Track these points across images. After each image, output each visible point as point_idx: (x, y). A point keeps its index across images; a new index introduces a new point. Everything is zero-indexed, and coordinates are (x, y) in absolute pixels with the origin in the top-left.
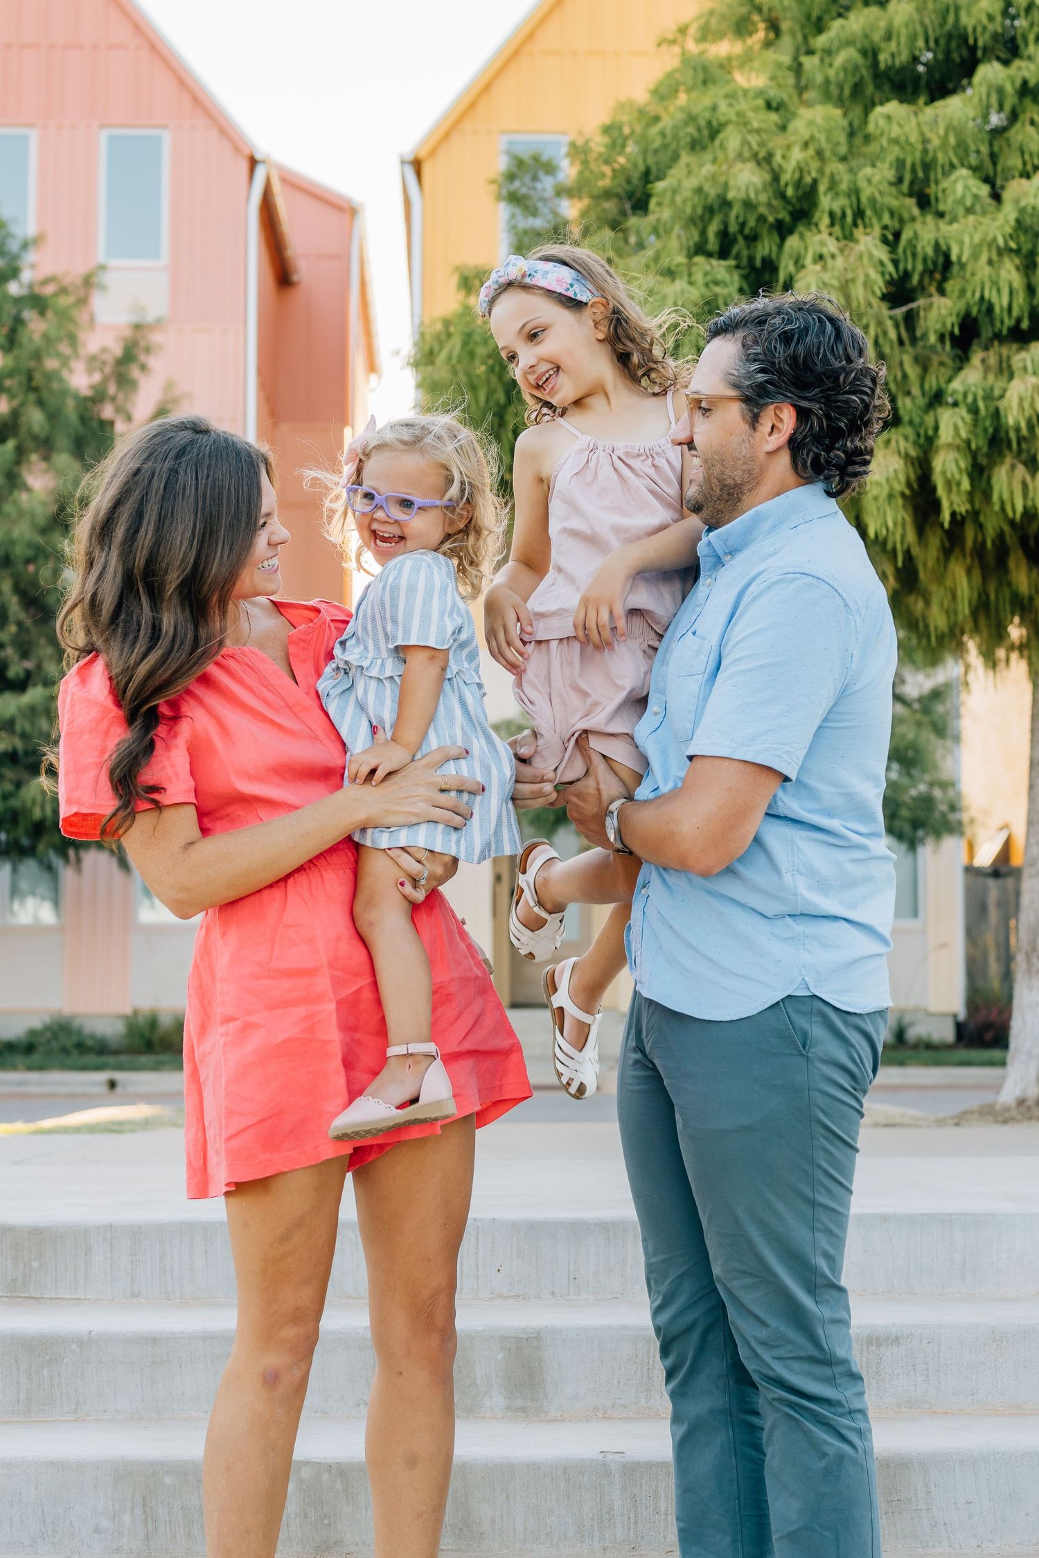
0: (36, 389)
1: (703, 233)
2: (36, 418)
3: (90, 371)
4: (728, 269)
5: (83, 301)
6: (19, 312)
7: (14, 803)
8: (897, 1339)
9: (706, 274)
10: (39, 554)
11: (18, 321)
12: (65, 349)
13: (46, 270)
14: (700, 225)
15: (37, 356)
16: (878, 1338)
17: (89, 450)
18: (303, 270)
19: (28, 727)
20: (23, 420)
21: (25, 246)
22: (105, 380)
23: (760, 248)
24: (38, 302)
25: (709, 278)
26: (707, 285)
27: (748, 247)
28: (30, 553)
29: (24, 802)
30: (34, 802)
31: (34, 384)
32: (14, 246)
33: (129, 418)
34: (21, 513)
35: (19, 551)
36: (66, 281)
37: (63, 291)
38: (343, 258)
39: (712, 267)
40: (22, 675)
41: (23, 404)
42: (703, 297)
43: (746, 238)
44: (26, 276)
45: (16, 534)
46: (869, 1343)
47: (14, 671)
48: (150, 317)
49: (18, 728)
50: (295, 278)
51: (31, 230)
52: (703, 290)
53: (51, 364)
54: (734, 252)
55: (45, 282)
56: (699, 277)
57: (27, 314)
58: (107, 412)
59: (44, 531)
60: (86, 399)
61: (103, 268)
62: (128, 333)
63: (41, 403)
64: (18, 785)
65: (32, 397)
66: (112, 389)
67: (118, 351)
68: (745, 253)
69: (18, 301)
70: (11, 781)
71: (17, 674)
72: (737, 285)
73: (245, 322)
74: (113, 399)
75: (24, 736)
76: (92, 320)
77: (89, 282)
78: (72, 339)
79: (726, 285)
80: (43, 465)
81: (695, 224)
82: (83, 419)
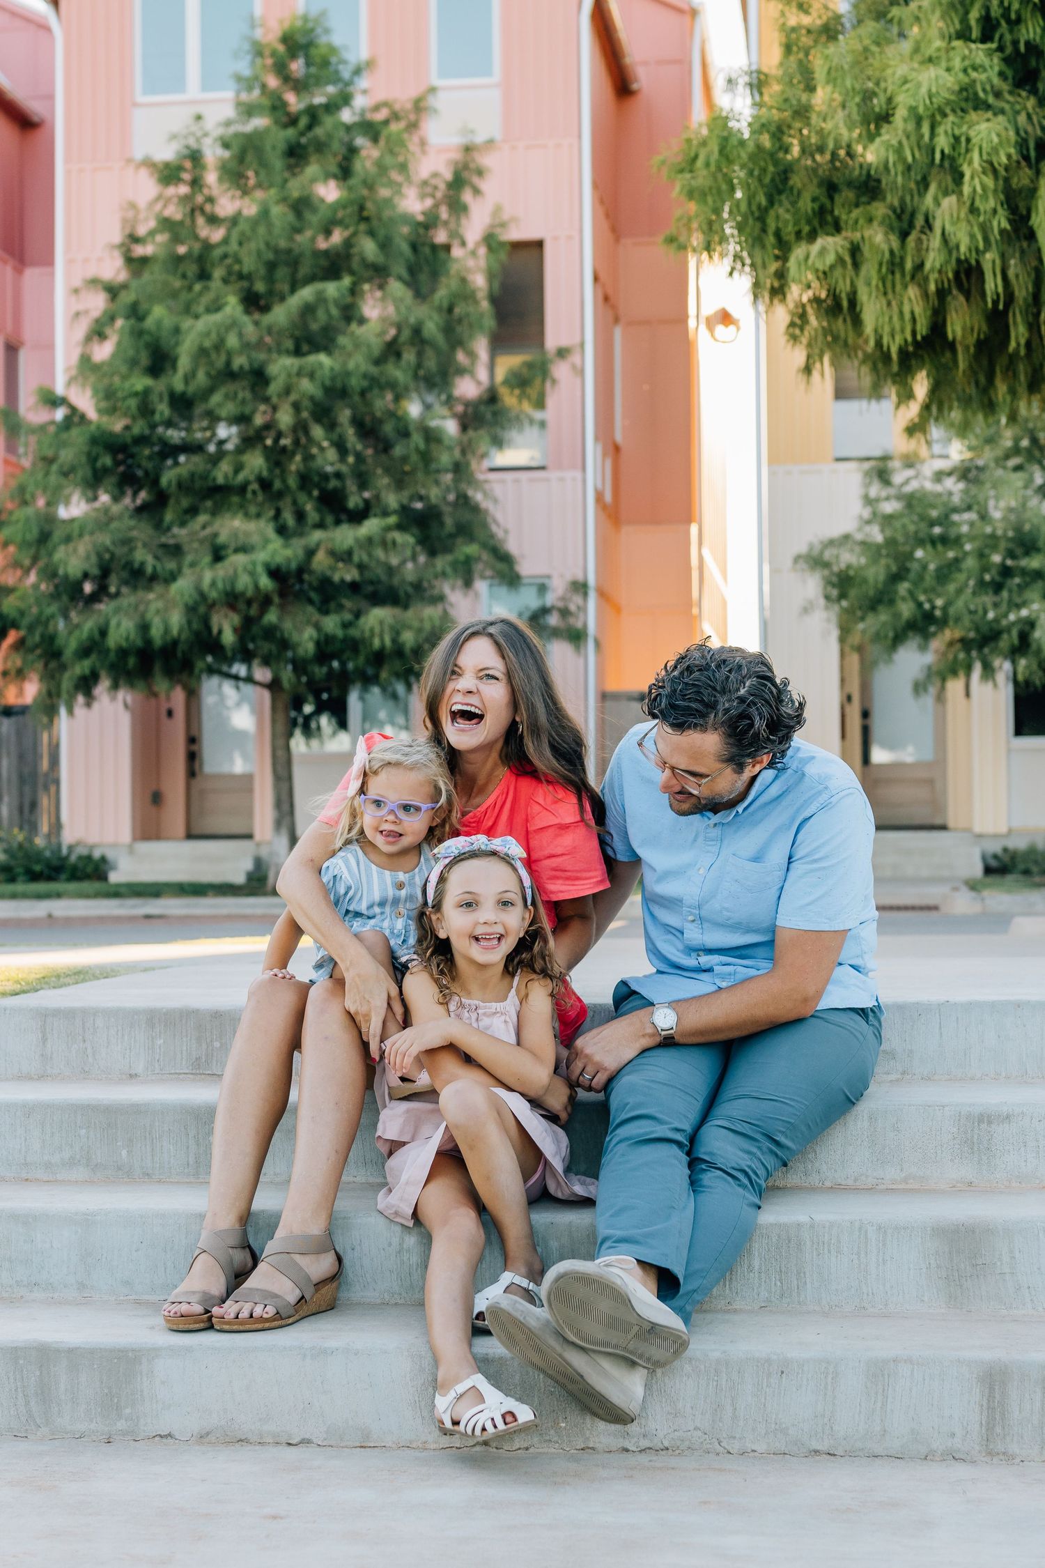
0: (367, 219)
1: (964, 20)
2: (368, 248)
3: (423, 197)
4: (989, 53)
5: (413, 126)
6: (352, 140)
7: (353, 632)
8: (1008, 1117)
9: (963, 59)
10: (375, 384)
11: (352, 151)
12: (395, 176)
13: (380, 95)
14: (961, 11)
15: (370, 185)
16: (989, 1116)
17: (423, 277)
18: (643, 77)
19: (365, 558)
20: (354, 250)
21: (357, 71)
22: (436, 206)
23: (1024, 31)
24: (371, 130)
25: (967, 63)
26: (965, 71)
27: (1011, 31)
28: (365, 383)
29: (363, 632)
30: (372, 630)
31: (365, 214)
32: (346, 74)
33: (463, 244)
34: (357, 346)
35: (355, 383)
36: (397, 107)
37: (396, 116)
38: (683, 62)
39: (971, 51)
40: (361, 505)
41: (355, 234)
42: (959, 82)
43: (1009, 21)
44: (359, 102)
45: (351, 365)
46: (980, 1121)
47: (353, 501)
48: (479, 139)
49: (356, 558)
50: (635, 86)
51: (364, 54)
52: (961, 75)
53: (384, 192)
54: (997, 37)
55: (377, 108)
56: (957, 63)
57: (360, 141)
58: (441, 237)
59: (378, 362)
60: (419, 224)
61: (433, 90)
62: (457, 156)
63: (372, 233)
64: (358, 615)
65: (363, 227)
66: (444, 213)
67: (448, 176)
68: (1008, 37)
69: (348, 128)
70: (351, 611)
71: (357, 504)
72: (996, 69)
73: (580, 137)
74: (446, 223)
75: (361, 567)
76: (423, 143)
77: (419, 106)
78: (403, 168)
79: (985, 70)
80: (379, 294)
81: (956, 11)
82: (414, 247)
